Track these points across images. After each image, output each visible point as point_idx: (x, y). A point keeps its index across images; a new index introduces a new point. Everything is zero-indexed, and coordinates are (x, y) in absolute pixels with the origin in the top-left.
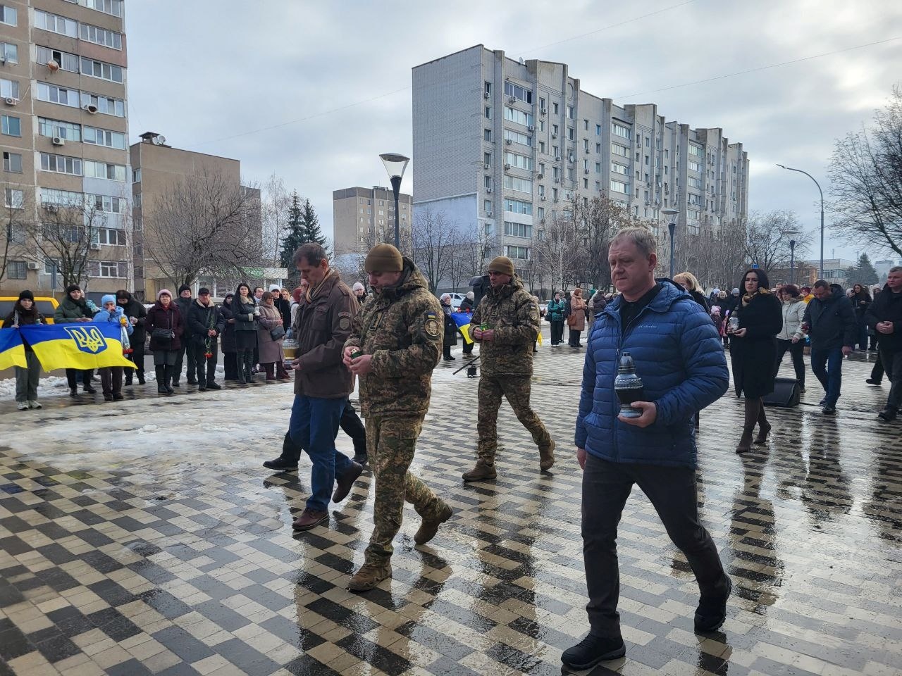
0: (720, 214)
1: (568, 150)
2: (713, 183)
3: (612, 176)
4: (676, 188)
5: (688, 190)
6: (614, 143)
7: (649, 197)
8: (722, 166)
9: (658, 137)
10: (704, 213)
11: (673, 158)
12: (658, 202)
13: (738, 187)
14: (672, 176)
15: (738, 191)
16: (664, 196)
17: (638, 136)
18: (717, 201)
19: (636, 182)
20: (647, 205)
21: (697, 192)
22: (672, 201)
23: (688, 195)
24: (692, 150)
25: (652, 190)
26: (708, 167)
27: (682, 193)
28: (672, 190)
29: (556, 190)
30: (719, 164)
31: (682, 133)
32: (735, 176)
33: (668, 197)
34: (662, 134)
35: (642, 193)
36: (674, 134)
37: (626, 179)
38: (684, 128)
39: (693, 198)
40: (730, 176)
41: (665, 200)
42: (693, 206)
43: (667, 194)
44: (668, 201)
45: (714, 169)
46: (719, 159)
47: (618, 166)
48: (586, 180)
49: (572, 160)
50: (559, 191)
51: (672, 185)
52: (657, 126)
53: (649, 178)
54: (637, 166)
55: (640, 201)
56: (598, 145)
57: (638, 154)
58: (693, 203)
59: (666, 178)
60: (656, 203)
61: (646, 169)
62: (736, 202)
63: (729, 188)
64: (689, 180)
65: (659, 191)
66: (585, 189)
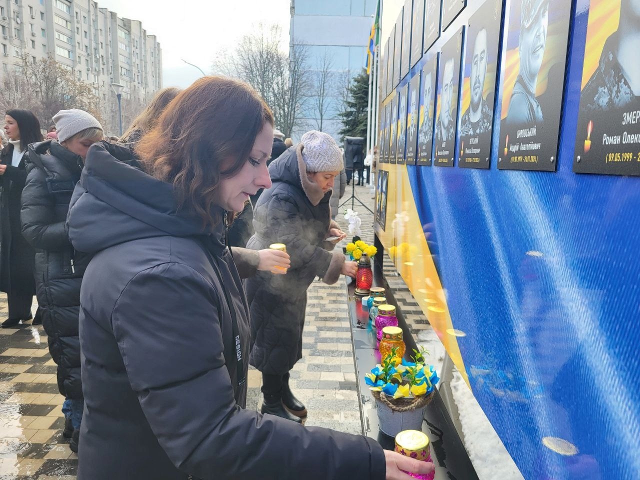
0: (144, 86)
1: (14, 12)
2: (138, 62)
3: (56, 42)
4: (110, 61)
5: (120, 64)
6: (56, 15)
7: (89, 65)
8: (143, 50)
9: (94, 18)
10: (133, 84)
11: (106, 37)
12: (98, 70)
13: (155, 67)
14: (107, 52)
15: (156, 71)
16: (101, 66)
17: (77, 13)
18: (142, 75)
19: (78, 51)
20: (88, 70)
21: (127, 67)
22: (108, 70)
23: (120, 68)
24: (121, 34)
25: (91, 59)
26: (133, 49)
27: (115, 66)
28: (108, 62)
29: (4, 45)
30: (141, 48)
31: (112, 18)
32: (153, 59)
33: (105, 67)
34: (96, 16)
35: (83, 60)
36: (106, 18)
37: (69, 47)
38: (113, 15)
39: (124, 71)
40: (149, 59)
41: (103, 69)
42: (124, 77)
43: (104, 64)
44: (105, 70)
45: (137, 51)
46: (141, 45)
47: (61, 35)
48: (33, 41)
49: (19, 22)
50: (8, 47)
51: (107, 58)
52: (92, 9)
53: (89, 49)
54: (78, 38)
55: (82, 66)
56: (42, 14)
57: (78, 28)
58: (124, 75)
59: (102, 52)
60: (96, 70)
61: (86, 42)
62: (154, 78)
63: (150, 69)
64: (120, 57)
65: (97, 61)
66: (33, 49)
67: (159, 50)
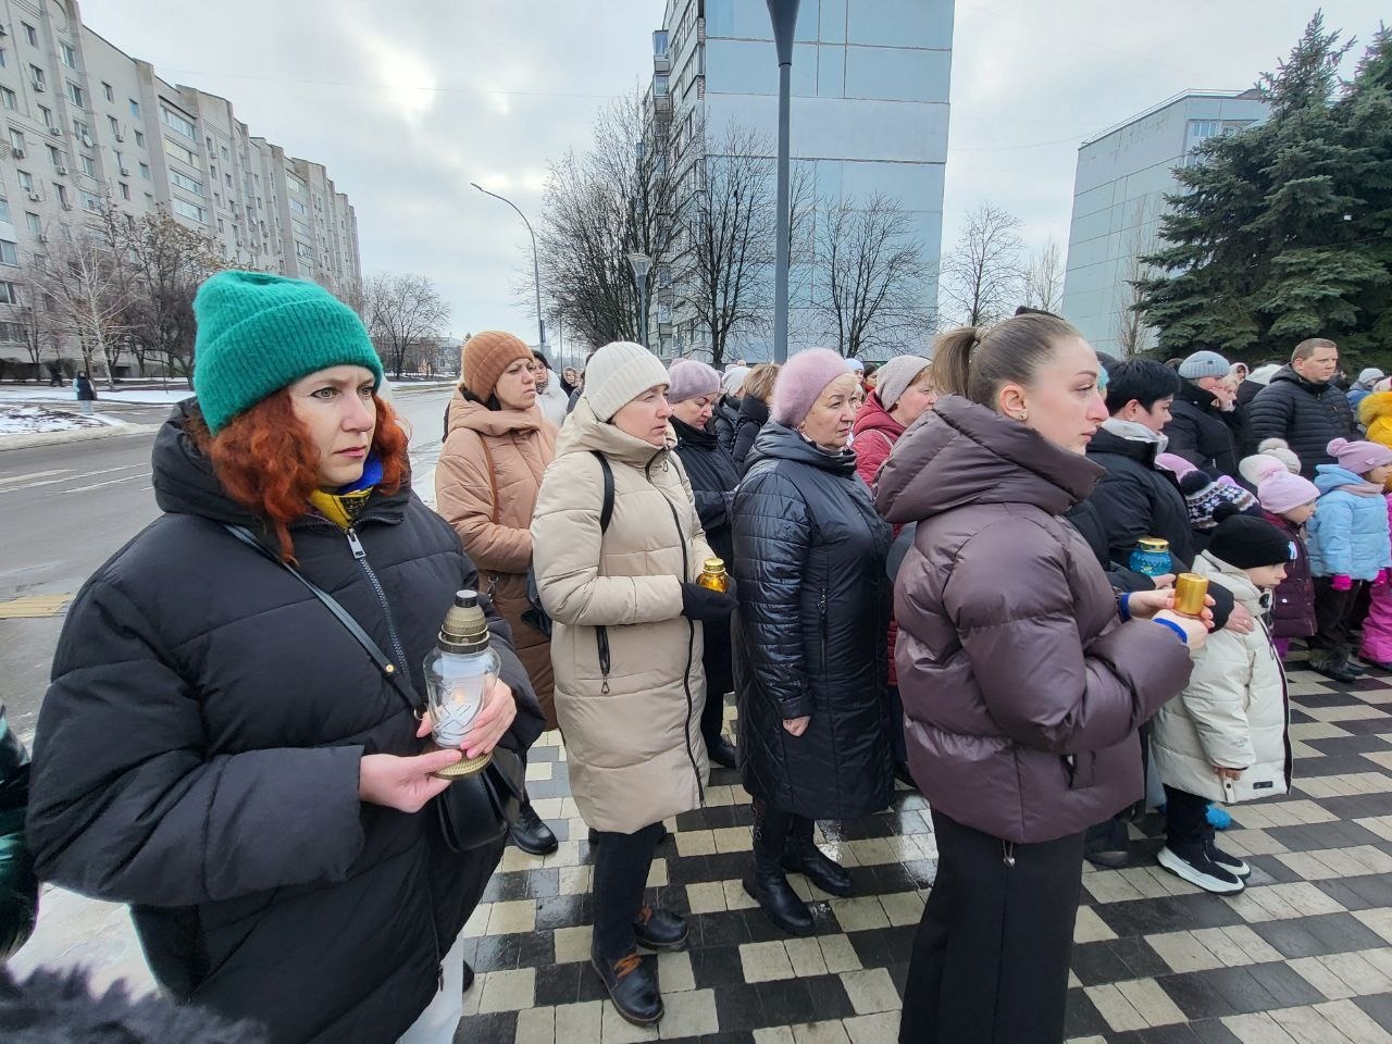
0: (336, 274)
1: (76, 122)
2: (324, 233)
3: (173, 190)
4: (277, 231)
5: (295, 236)
6: (168, 138)
7: (240, 235)
8: (331, 214)
9: (242, 152)
10: (318, 270)
11: (266, 188)
12: (256, 246)
14: (270, 214)
15: (350, 251)
16: (262, 239)
17: (208, 139)
18: (331, 256)
19: (216, 208)
20: (239, 245)
21: (307, 242)
22: (274, 247)
23: (295, 243)
24: (293, 184)
25: (242, 224)
26: (315, 212)
27: (287, 240)
28: (273, 232)
29: (61, 187)
30: (327, 210)
31: (274, 157)
32: (345, 232)
33: (268, 241)
34: (246, 149)
35: (227, 225)
36: (263, 154)
37: (200, 202)
38: (276, 151)
39: (302, 248)
40: (342, 232)
41: (265, 244)
42: (304, 259)
43: (266, 236)
44: (269, 246)
45: (322, 215)
46: (327, 207)
47: (181, 177)
48: (124, 186)
49: (90, 144)
50: (68, 190)
51: (272, 226)
52: (237, 135)
53: (237, 207)
54: (215, 185)
55: (226, 238)
56: (139, 134)
57: (212, 167)
58: (304, 255)
59: (261, 214)
60: (252, 245)
61: (230, 193)
62: (350, 263)
63: (343, 248)
64: (294, 224)
65: (253, 229)
66: (125, 201)
67: (353, 219)
